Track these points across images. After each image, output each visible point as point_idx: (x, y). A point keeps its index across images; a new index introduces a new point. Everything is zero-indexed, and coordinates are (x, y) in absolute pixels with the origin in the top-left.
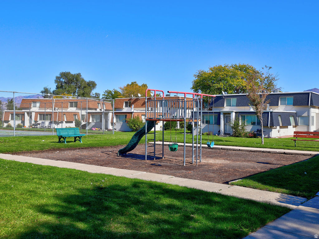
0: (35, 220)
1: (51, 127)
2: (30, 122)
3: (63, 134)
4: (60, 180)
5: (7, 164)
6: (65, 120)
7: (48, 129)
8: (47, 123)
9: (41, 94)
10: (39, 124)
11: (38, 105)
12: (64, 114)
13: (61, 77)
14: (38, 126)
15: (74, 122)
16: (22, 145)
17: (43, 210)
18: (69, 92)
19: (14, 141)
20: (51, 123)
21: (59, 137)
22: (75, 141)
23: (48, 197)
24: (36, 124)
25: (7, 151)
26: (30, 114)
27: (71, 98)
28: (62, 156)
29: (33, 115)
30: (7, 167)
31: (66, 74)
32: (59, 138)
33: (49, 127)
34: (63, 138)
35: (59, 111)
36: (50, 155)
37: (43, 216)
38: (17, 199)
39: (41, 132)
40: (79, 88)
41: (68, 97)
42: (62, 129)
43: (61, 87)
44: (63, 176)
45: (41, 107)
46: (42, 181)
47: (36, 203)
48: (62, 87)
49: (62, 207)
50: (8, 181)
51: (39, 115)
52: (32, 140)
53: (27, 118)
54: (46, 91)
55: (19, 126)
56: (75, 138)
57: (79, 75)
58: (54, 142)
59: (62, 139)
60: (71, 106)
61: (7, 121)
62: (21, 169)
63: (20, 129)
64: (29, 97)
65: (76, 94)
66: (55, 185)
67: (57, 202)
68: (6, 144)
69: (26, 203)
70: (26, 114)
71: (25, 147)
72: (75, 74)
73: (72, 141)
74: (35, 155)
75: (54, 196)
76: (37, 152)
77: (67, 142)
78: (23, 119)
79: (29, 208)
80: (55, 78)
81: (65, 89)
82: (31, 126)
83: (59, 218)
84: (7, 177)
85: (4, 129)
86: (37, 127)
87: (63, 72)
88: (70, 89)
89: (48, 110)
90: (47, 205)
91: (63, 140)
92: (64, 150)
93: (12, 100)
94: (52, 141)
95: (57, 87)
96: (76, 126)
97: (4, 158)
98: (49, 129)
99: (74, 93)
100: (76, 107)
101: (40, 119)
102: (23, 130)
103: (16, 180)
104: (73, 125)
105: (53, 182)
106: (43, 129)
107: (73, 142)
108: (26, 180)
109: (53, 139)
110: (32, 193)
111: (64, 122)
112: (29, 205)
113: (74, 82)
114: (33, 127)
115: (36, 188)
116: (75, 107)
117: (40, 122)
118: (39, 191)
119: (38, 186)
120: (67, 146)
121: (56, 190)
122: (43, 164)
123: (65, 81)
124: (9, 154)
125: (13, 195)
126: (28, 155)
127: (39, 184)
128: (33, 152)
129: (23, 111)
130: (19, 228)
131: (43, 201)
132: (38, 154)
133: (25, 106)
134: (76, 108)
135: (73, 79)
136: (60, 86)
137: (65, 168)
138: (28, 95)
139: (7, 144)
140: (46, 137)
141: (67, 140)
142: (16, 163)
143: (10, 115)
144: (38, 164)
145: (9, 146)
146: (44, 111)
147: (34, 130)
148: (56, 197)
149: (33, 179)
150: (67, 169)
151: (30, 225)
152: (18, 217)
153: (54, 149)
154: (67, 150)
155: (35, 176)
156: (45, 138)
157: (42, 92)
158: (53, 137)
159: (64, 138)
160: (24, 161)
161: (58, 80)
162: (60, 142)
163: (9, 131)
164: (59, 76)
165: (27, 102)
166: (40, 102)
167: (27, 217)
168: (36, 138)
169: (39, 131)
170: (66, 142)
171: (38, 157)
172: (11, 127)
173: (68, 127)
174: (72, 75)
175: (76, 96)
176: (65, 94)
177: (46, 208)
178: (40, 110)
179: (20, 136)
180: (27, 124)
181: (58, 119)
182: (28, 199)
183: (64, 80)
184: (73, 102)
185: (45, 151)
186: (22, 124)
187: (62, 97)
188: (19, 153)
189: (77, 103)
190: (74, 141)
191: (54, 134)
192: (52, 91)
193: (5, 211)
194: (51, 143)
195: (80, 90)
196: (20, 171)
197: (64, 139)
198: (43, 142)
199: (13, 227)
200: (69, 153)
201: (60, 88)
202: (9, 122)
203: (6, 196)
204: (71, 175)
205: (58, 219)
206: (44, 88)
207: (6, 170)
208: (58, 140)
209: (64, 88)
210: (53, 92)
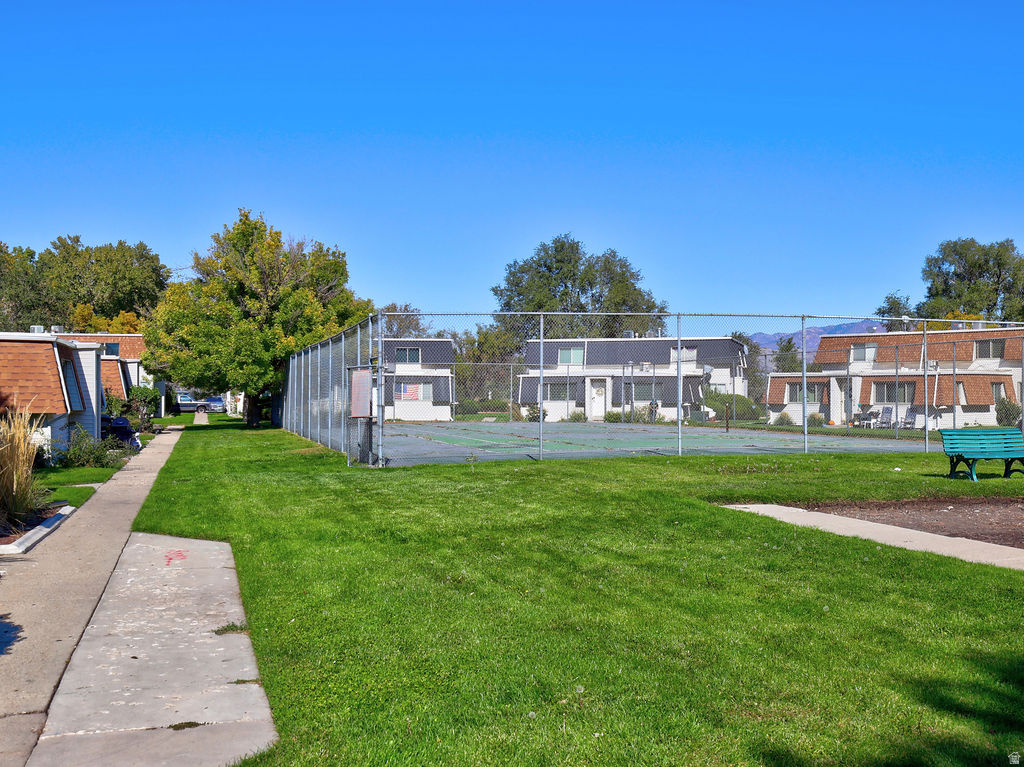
0: (914, 728)
1: (914, 423)
2: (848, 409)
3: (964, 447)
4: (974, 604)
5: (798, 537)
6: (963, 402)
7: (905, 433)
8: (900, 412)
9: (879, 318)
10: (876, 415)
11: (870, 353)
12: (958, 383)
13: (944, 260)
14: (873, 421)
15: (993, 408)
16: (832, 480)
17: (934, 695)
18: (972, 307)
19: (806, 468)
20: (914, 411)
21: (952, 458)
22: (1008, 473)
23: (946, 658)
24: (866, 414)
25: (790, 497)
26: (845, 383)
27: (980, 326)
28: (965, 523)
29: (857, 385)
30: (800, 548)
31: (962, 246)
32: (952, 461)
33: (909, 426)
34: (966, 461)
35: (939, 371)
36: (925, 517)
37: (937, 719)
38: (844, 650)
39: (885, 441)
40: (1008, 289)
41: (969, 325)
42: (954, 432)
43: (943, 290)
44: (984, 590)
45: (879, 360)
46: (917, 603)
47: (907, 670)
48: (946, 291)
49: (998, 695)
50: (809, 592)
51: (873, 387)
52: (862, 467)
53: (837, 395)
54: (894, 307)
55: (813, 421)
56: (1008, 463)
57: (1007, 246)
58: (935, 475)
59: (962, 467)
60: (983, 354)
61: (778, 407)
62: (843, 556)
63: (818, 429)
64: (839, 328)
65: (999, 313)
66: (962, 619)
67: (979, 677)
68: (786, 474)
69: (875, 666)
70: (834, 383)
71: (844, 489)
72: (992, 246)
73: (997, 472)
74: (875, 513)
75: (964, 658)
76: (881, 507)
77: (980, 476)
78: (825, 399)
79: (886, 685)
80: (923, 265)
81: (959, 296)
82: (850, 421)
83: (993, 732)
84: (805, 578)
85: (772, 429)
86: (869, 425)
87: (949, 244)
88: (975, 296)
89: (904, 371)
90: (944, 684)
91: (967, 469)
92: (971, 503)
93: (790, 341)
94: (926, 470)
95: (932, 293)
96: (999, 420)
97: (786, 519)
98: (910, 433)
99: (990, 309)
100: (1002, 356)
101: (879, 399)
102: (828, 433)
103: (831, 590)
104: (990, 419)
105: (953, 607)
106: (888, 432)
107: (999, 476)
108: (864, 594)
109: (928, 464)
110: (891, 637)
111: (958, 409)
112: (885, 674)
113: (987, 271)
114: (856, 423)
115: (900, 622)
116: (994, 357)
117: (877, 408)
118: (909, 633)
119: (904, 617)
120: (983, 489)
121: (966, 635)
122: (909, 547)
123: (959, 271)
124: (796, 506)
125: (832, 637)
126: (855, 515)
127: (904, 608)
128: (869, 504)
129: (825, 373)
130: (864, 744)
131: (932, 669)
132: (886, 513)
133: (831, 358)
134: (998, 360)
135: (987, 262)
136: (941, 287)
137: (986, 566)
138: (836, 323)
139: (790, 478)
140: (906, 457)
141: (978, 468)
142: (824, 536)
143: (787, 387)
144: (893, 544)
145: (797, 483)
146: (892, 372)
147: (861, 436)
148: (972, 659)
149: (886, 592)
150: (993, 567)
151: (899, 741)
152: (858, 710)
153: (936, 500)
154: (982, 503)
155: (890, 584)
156: (902, 460)
157: (881, 312)
158: (927, 458)
159: (971, 463)
160: (849, 533)
161: (932, 268)
162: (953, 474)
163: (788, 437)
164: (936, 255)
165: (836, 346)
166: (875, 345)
167: (886, 713)
168: (873, 461)
169: (880, 436)
170: (975, 477)
171: (887, 523)
172: (789, 423)
173: (971, 424)
174: (983, 248)
175: (997, 318)
176: (957, 312)
177: (943, 692)
178: (878, 369)
179: (824, 454)
180: (838, 416)
181: (938, 398)
182: (878, 655)
183: (952, 269)
184: (988, 341)
185: (907, 503)
186: (822, 416)
187: (948, 326)
188: (827, 505)
189: (1002, 342)
190: (1002, 473)
191: (929, 447)
192: (912, 305)
193: (816, 684)
194: (922, 478)
195: (1009, 299)
196: (841, 562)
197: (969, 465)
198: (899, 473)
199: (848, 737)
200: (992, 516)
201: (942, 295)
202: (785, 410)
203: (810, 638)
204: (1011, 590)
205: (991, 737)
206: (888, 298)
207: (797, 556)
208: (947, 470)
209: (953, 294)
210: (919, 308)
